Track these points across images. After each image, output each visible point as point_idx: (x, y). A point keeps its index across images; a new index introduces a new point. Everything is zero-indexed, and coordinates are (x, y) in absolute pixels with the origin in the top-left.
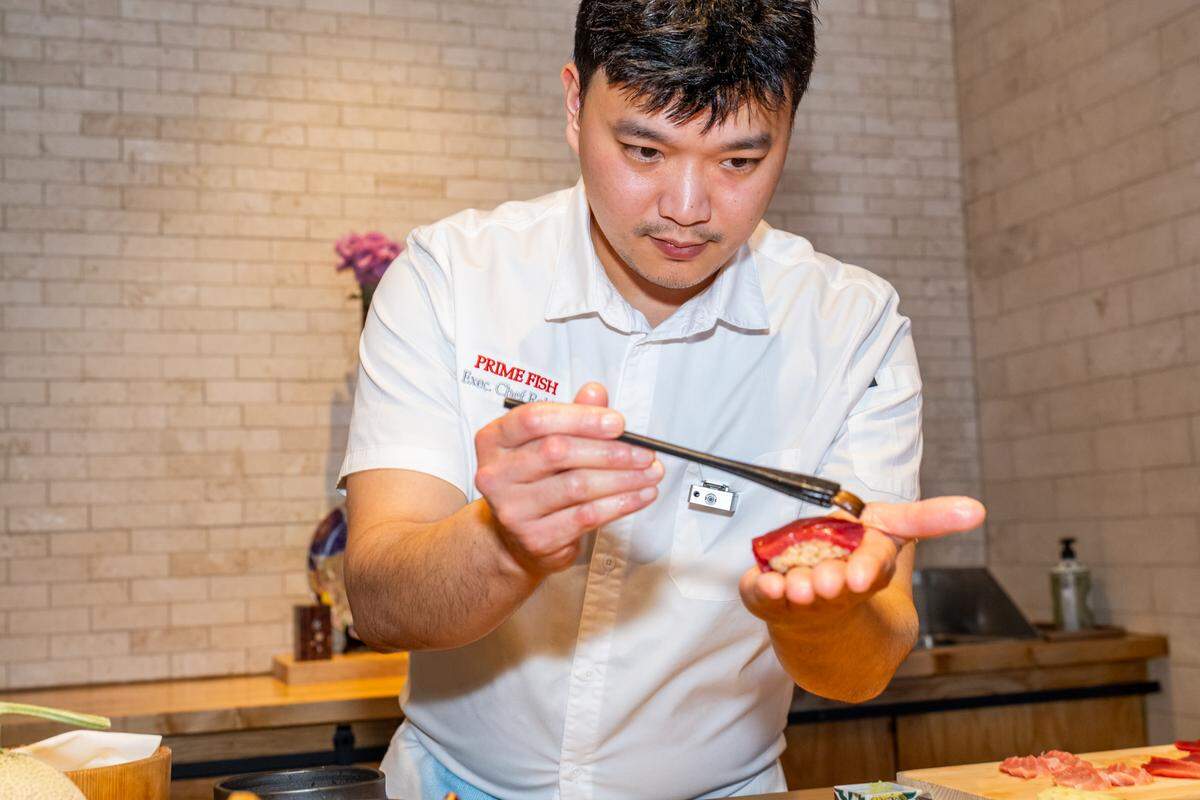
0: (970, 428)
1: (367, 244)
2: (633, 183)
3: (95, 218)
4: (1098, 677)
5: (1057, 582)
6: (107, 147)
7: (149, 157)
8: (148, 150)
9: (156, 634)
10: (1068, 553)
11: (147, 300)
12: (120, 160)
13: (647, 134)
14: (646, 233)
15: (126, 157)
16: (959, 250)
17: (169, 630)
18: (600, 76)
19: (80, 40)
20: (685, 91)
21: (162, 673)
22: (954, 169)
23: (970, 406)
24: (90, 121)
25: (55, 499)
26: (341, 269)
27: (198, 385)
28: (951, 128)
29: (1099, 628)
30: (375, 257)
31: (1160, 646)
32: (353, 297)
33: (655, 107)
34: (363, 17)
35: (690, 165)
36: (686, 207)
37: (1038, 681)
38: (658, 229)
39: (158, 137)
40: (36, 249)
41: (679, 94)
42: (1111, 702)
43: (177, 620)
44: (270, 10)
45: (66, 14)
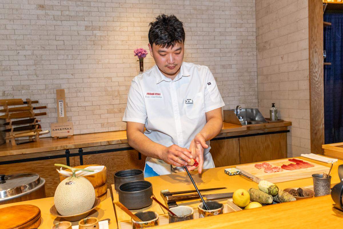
0: (256, 81)
1: (140, 51)
2: (163, 59)
3: (89, 47)
4: (278, 129)
5: (271, 112)
6: (90, 33)
7: (98, 34)
8: (98, 33)
9: (106, 124)
10: (273, 106)
11: (100, 62)
12: (93, 35)
13: (163, 51)
14: (166, 66)
15: (94, 35)
16: (255, 46)
17: (108, 123)
18: (154, 44)
19: (84, 11)
20: (167, 44)
21: (107, 131)
22: (254, 30)
23: (256, 77)
24: (87, 27)
25: (86, 100)
26: (135, 56)
27: (110, 78)
28: (254, 21)
29: (278, 120)
30: (142, 53)
31: (290, 124)
32: (138, 61)
33: (163, 47)
34: (138, 4)
35: (171, 55)
36: (171, 61)
37: (266, 131)
38: (168, 65)
39: (100, 30)
40: (79, 53)
41: (167, 45)
42: (280, 134)
43: (109, 121)
44: (119, 3)
45: (80, 6)
